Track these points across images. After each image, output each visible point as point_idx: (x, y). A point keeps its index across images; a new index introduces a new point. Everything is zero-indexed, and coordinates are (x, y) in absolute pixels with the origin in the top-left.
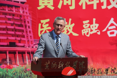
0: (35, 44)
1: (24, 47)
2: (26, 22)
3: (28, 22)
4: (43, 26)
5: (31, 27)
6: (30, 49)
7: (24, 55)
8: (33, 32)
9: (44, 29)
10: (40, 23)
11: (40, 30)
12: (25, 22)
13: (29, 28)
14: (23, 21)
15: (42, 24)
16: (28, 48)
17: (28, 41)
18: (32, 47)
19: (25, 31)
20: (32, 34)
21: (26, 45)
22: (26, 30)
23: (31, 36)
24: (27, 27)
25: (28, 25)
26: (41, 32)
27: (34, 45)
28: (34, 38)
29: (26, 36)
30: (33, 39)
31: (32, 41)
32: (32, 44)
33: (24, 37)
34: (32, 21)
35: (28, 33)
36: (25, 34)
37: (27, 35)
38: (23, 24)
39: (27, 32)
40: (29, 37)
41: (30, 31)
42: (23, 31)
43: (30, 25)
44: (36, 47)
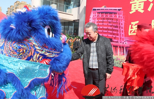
0: (125, 40)
1: (117, 42)
2: (121, 24)
4: (133, 27)
5: (123, 28)
6: (121, 44)
7: (117, 48)
8: (124, 31)
9: (133, 30)
10: (131, 24)
11: (130, 30)
12: (119, 24)
13: (122, 28)
14: (118, 23)
15: (132, 25)
16: (120, 43)
17: (121, 38)
18: (123, 43)
19: (119, 31)
20: (123, 33)
21: (119, 41)
23: (123, 35)
24: (121, 28)
25: (121, 26)
26: (131, 31)
27: (125, 41)
29: (119, 35)
30: (124, 37)
31: (123, 39)
32: (123, 40)
33: (118, 35)
34: (125, 23)
35: (121, 32)
36: (119, 33)
38: (118, 25)
39: (120, 31)
40: (121, 35)
41: (122, 31)
42: (117, 31)
43: (123, 26)
44: (126, 43)
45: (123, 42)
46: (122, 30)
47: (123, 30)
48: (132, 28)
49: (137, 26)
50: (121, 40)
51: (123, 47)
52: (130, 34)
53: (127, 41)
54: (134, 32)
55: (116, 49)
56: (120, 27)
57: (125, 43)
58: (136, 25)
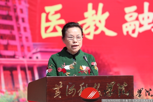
0: (34, 51)
1: (14, 57)
2: (18, 10)
3: (22, 11)
4: (50, 17)
5: (26, 20)
6: (25, 61)
7: (14, 72)
10: (44, 11)
11: (44, 24)
12: (15, 10)
13: (23, 20)
14: (12, 9)
15: (48, 14)
16: (21, 59)
17: (22, 46)
18: (30, 58)
19: (15, 27)
20: (28, 34)
21: (19, 53)
22: (18, 26)
23: (27, 38)
24: (20, 21)
25: (21, 15)
26: (47, 28)
27: (34, 53)
28: (34, 40)
29: (17, 38)
30: (31, 43)
31: (29, 47)
32: (29, 51)
33: (13, 38)
34: (29, 9)
35: (22, 31)
36: (15, 32)
37: (20, 36)
38: (12, 13)
39: (19, 29)
40: (24, 39)
41: (25, 29)
42: (11, 28)
43: (25, 15)
44: (37, 58)
45: (29, 55)
46: (22, 25)
47: (27, 25)
48: (47, 20)
49: (58, 16)
50: (23, 51)
51: (31, 69)
52: (44, 35)
53: (41, 52)
54: (55, 30)
55: (12, 75)
56: (17, 18)
57: (34, 57)
58: (56, 13)
